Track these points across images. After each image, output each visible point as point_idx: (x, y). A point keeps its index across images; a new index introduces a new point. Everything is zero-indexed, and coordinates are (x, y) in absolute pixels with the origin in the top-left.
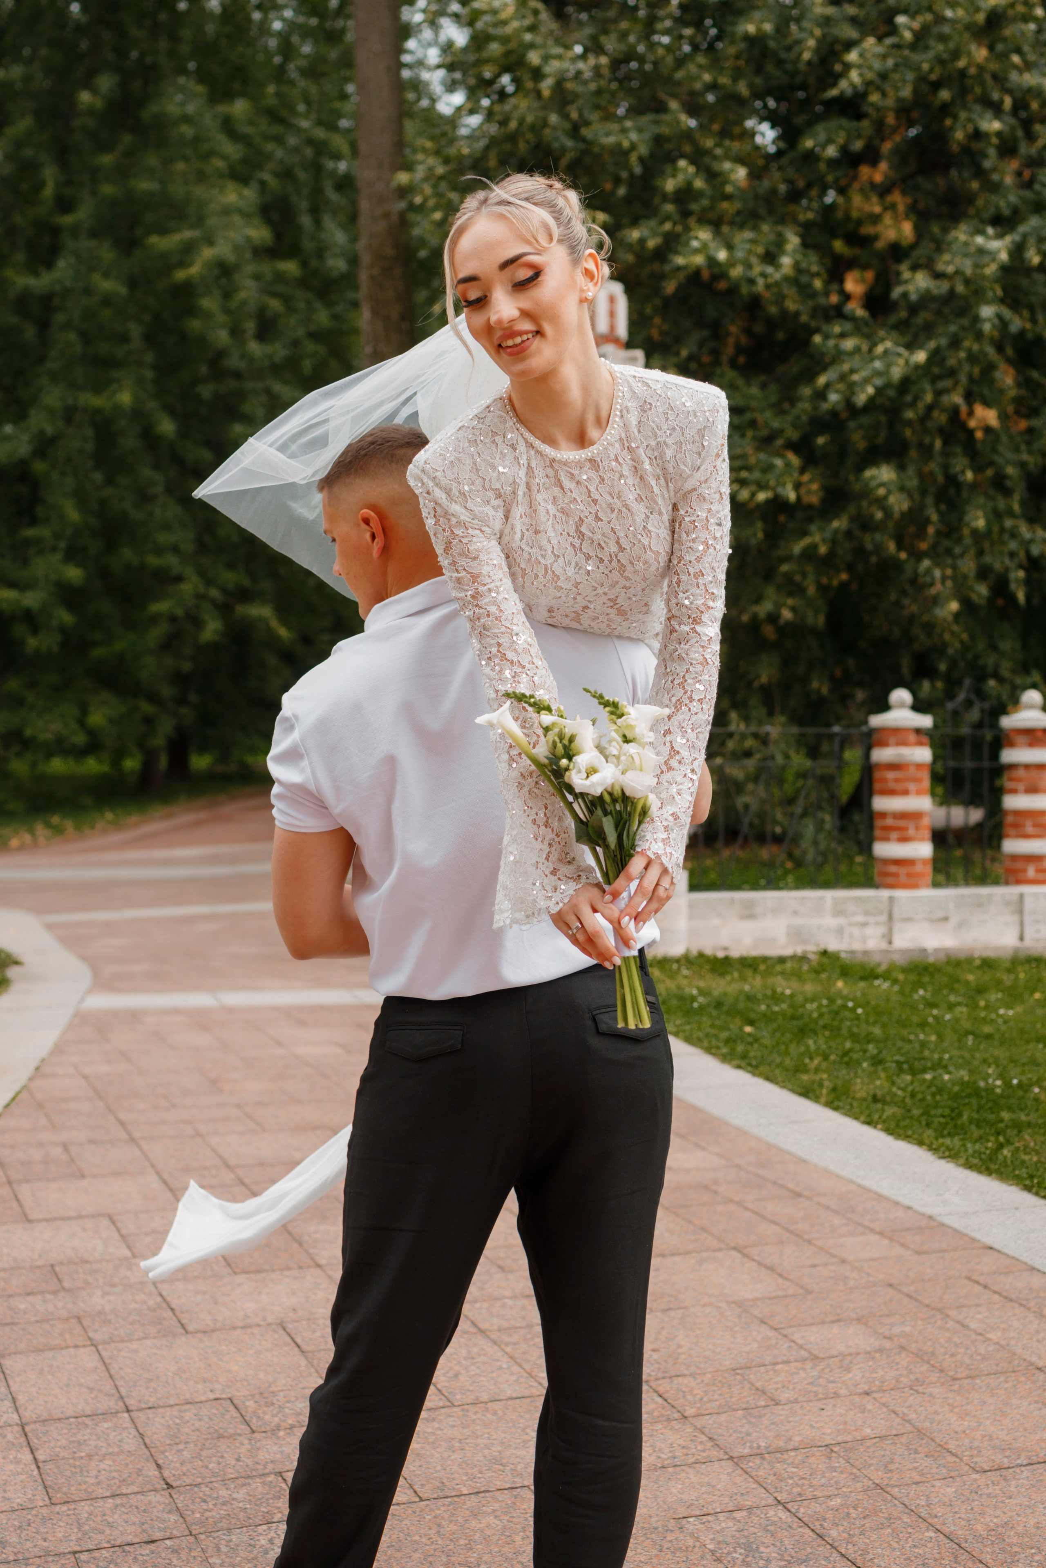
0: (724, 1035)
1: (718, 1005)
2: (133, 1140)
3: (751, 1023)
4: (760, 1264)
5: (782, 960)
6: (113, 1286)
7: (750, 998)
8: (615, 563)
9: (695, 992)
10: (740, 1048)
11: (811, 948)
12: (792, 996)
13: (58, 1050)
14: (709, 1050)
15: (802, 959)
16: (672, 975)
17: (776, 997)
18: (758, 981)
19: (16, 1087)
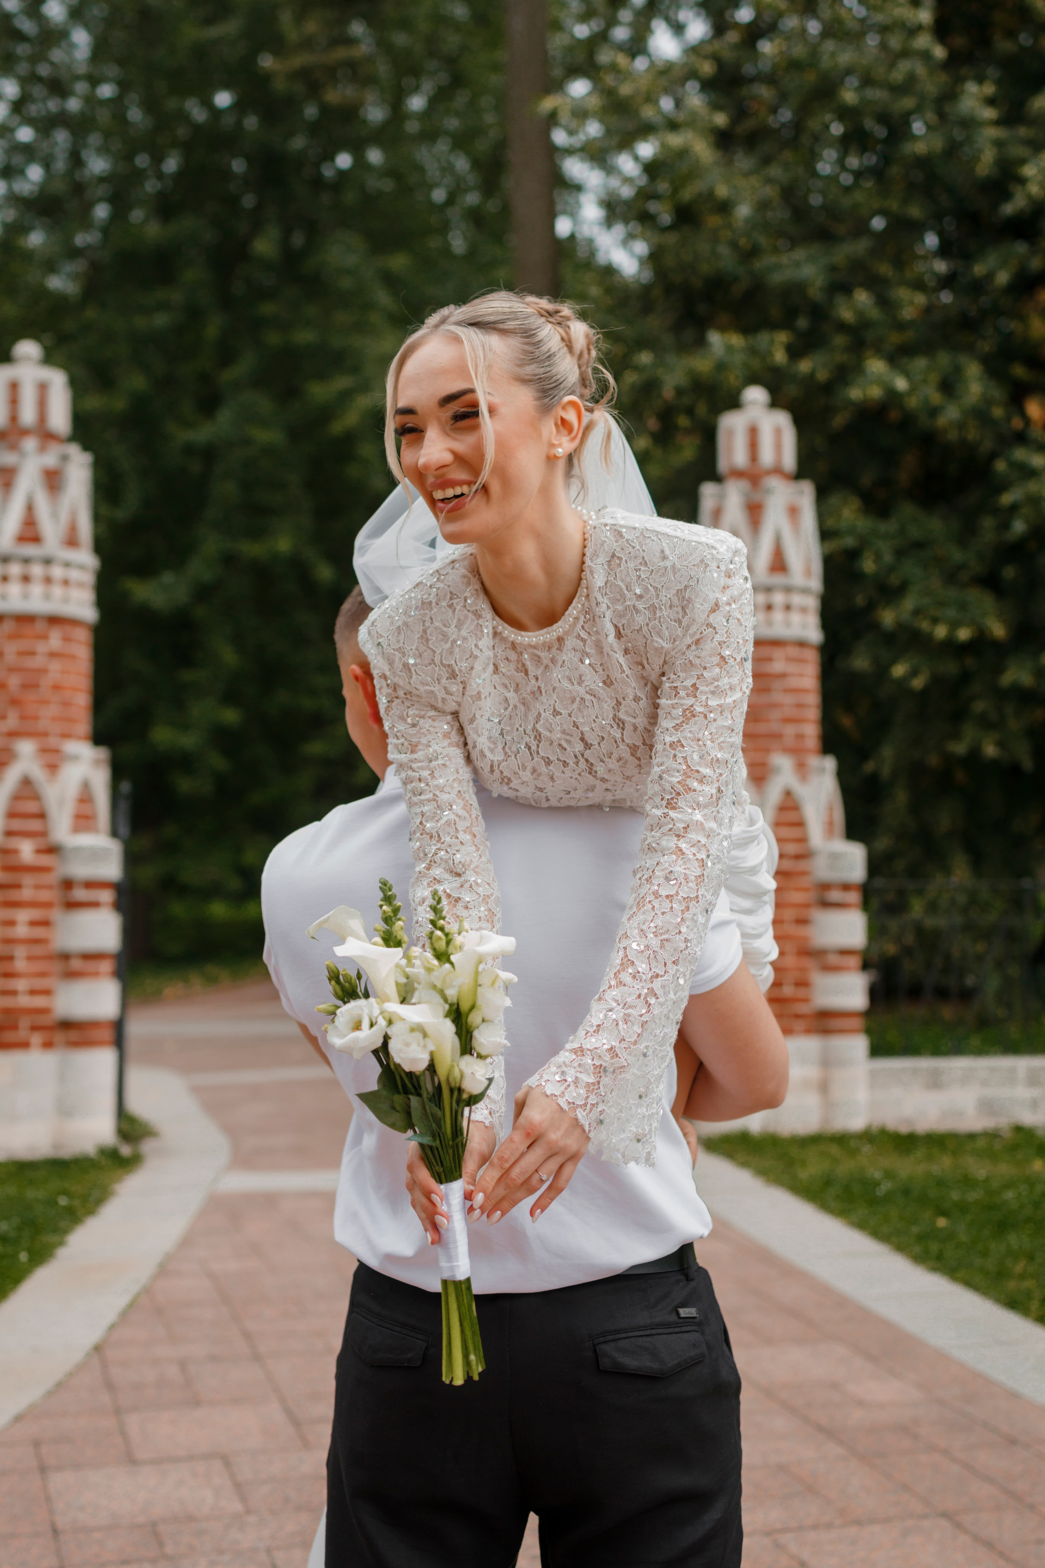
0: (915, 1229)
1: (906, 1192)
2: (257, 1357)
3: (944, 1213)
4: (977, 1538)
5: (972, 1137)
6: (221, 1552)
7: (941, 1183)
8: (583, 764)
9: (878, 1175)
10: (934, 1247)
11: (1002, 1122)
12: (987, 1180)
13: (186, 1242)
14: (900, 1248)
15: (992, 1135)
16: (853, 1153)
17: (968, 1182)
18: (947, 1161)
19: (134, 1289)
